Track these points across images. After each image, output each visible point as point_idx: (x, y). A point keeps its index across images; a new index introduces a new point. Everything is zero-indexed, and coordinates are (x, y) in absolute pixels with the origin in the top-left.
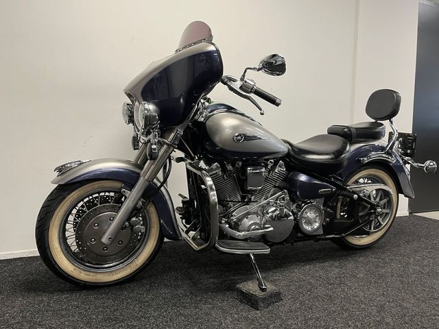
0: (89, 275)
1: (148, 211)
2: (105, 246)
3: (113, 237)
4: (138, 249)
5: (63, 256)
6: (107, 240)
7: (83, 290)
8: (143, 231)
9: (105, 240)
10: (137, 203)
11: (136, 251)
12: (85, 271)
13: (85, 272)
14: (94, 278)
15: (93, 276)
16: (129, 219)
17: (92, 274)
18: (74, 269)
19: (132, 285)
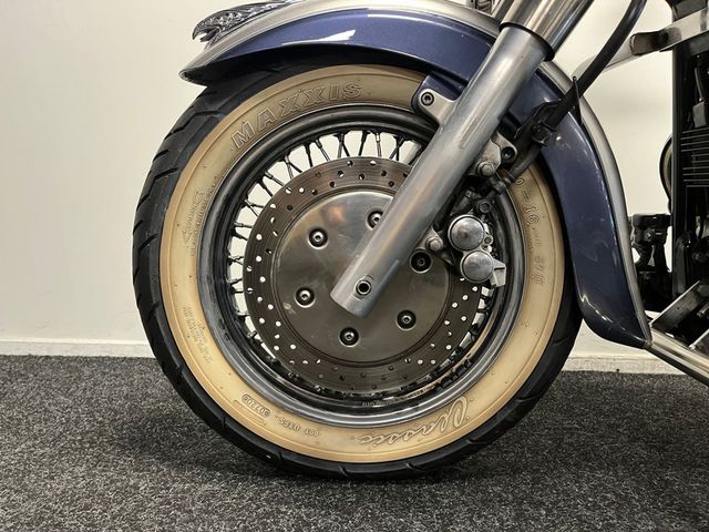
0: (295, 428)
1: (518, 215)
2: (350, 326)
3: (375, 287)
4: (474, 359)
5: (210, 345)
6: (352, 296)
7: (271, 477)
8: (499, 280)
9: (345, 294)
10: (479, 152)
11: (466, 367)
12: (283, 408)
13: (283, 415)
14: (311, 440)
15: (309, 432)
16: (442, 222)
17: (304, 425)
18: (246, 398)
19: (447, 493)
